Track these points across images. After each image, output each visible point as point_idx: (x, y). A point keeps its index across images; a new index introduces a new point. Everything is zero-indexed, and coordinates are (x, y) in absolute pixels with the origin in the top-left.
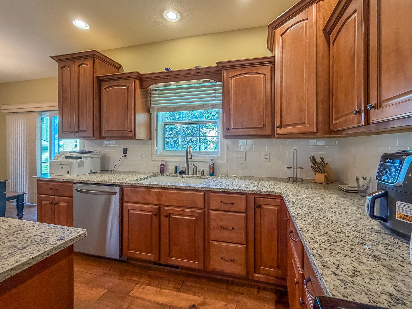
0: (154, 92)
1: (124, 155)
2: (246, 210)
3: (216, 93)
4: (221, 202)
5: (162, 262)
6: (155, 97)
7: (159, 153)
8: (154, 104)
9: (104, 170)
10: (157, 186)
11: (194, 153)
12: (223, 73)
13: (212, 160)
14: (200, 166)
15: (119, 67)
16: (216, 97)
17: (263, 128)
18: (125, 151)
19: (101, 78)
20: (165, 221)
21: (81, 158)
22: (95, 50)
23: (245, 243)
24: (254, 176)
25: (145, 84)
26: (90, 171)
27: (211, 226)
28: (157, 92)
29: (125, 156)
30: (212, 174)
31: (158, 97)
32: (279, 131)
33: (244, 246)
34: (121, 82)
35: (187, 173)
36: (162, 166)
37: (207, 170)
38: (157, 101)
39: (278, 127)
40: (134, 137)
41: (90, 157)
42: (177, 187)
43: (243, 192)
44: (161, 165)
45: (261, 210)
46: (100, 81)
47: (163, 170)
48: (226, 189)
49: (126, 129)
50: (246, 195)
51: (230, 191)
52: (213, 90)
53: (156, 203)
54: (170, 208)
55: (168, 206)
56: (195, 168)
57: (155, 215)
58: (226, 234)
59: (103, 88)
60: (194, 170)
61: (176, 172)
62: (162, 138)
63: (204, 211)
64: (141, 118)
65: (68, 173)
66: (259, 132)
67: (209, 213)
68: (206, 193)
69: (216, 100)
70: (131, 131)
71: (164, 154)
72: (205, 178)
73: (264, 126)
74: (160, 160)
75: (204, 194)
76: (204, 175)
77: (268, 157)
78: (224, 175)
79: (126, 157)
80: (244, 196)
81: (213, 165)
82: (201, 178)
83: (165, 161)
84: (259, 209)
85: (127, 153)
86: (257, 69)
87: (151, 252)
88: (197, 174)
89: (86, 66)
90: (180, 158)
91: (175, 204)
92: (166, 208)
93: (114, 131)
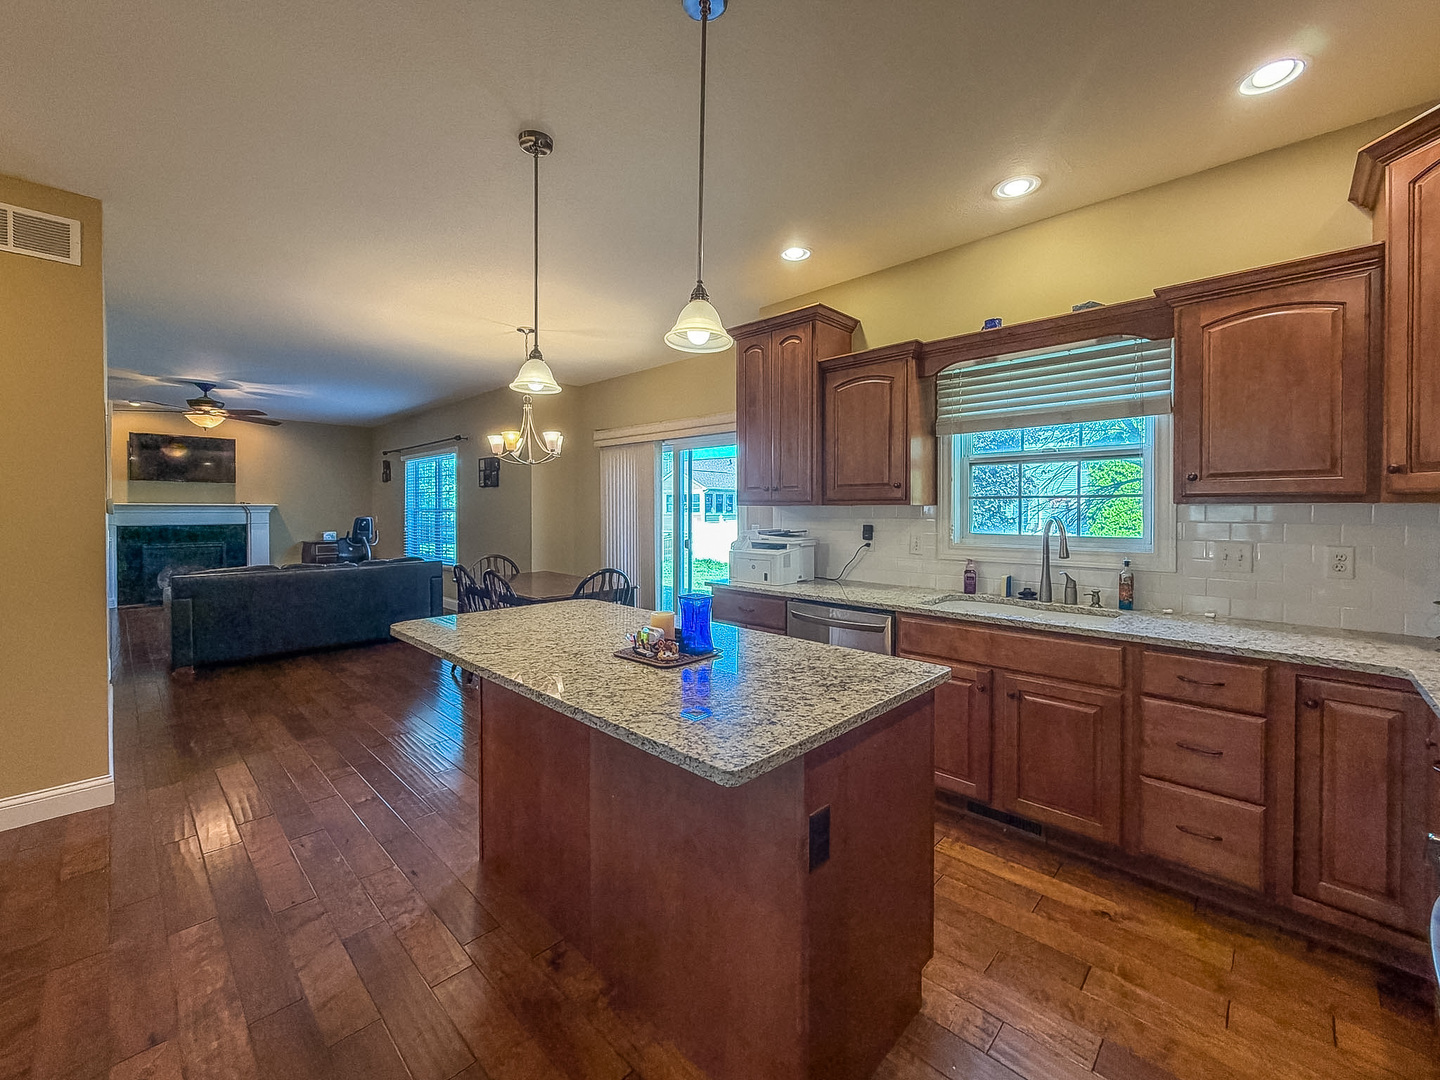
0: (948, 382)
1: (867, 542)
2: (1267, 708)
3: (1142, 369)
4: (1181, 678)
5: (997, 806)
6: (949, 395)
7: (956, 537)
8: (949, 412)
9: (820, 578)
10: (986, 621)
11: (1074, 544)
12: (1176, 315)
13: (1127, 564)
14: (1087, 582)
15: (851, 326)
16: (1142, 380)
17: (1332, 470)
18: (868, 532)
19: (826, 365)
20: (1006, 708)
21: (784, 547)
22: (820, 305)
23: (1262, 801)
24: (1285, 621)
25: (930, 368)
26: (800, 577)
27: (1147, 739)
28: (956, 381)
29: (868, 545)
30: (1126, 605)
31: (957, 394)
32: (1399, 483)
33: (1260, 809)
34: (875, 369)
35: (1044, 596)
36: (969, 575)
37: (1110, 590)
38: (958, 403)
39: (1397, 470)
40: (906, 499)
41: (799, 545)
42: (1042, 628)
43: (1256, 656)
44: (966, 572)
45: (1322, 716)
46: (824, 371)
47: (971, 586)
48: (1199, 644)
49: (886, 481)
50: (1270, 666)
51: (1213, 651)
52: (1132, 361)
53: (983, 660)
54: (1019, 678)
55: (1015, 672)
56: (1071, 584)
57: (983, 690)
58: (1196, 766)
59: (831, 386)
60: (1069, 589)
61: (1009, 594)
62: (965, 499)
63: (1123, 697)
64: (918, 448)
65: (766, 579)
66: (1318, 483)
67: (1138, 705)
68: (1129, 648)
69: (1142, 390)
70: (898, 487)
71: (970, 542)
72: (1106, 613)
73: (1334, 464)
74: (964, 558)
75: (1124, 650)
76: (1100, 607)
77: (1349, 564)
78: (1170, 611)
79: (871, 548)
80: (1261, 669)
81: (1132, 579)
82: (1090, 613)
83: (977, 562)
84: (1316, 714)
85: (871, 539)
86: (1309, 291)
87: (969, 777)
88: (1076, 603)
89: (797, 342)
90: (1019, 555)
91: (1036, 669)
92: (1010, 676)
93: (856, 485)
